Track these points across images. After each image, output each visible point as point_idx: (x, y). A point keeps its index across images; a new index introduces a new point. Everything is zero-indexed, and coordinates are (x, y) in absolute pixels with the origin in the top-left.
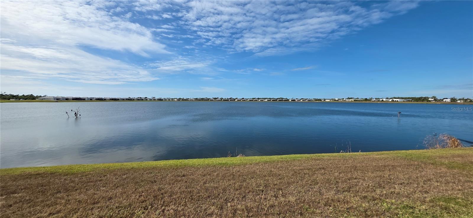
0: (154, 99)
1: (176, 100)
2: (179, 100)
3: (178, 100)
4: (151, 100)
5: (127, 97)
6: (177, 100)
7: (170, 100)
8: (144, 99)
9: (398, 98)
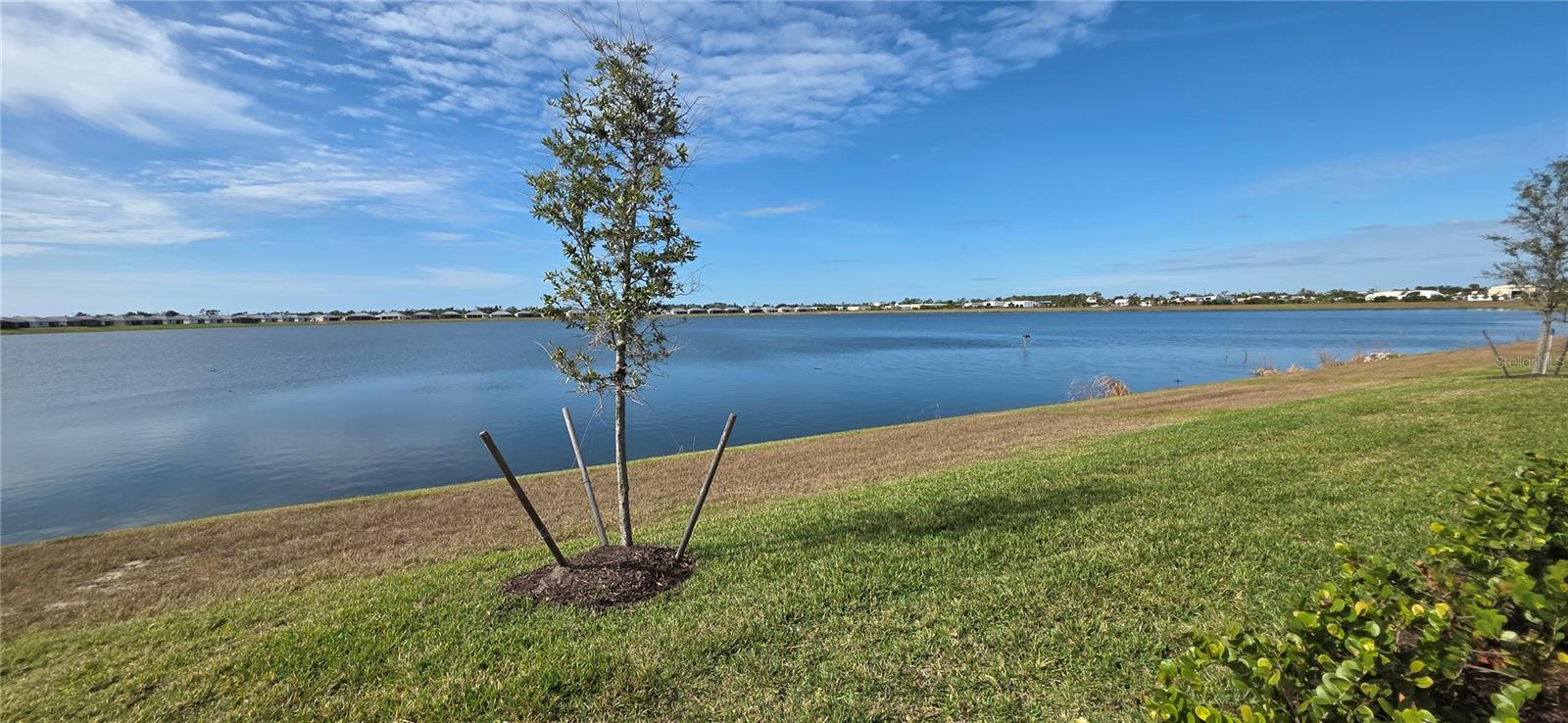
0: (214, 320)
1: (320, 319)
2: (335, 317)
3: (332, 319)
4: (201, 321)
5: (72, 314)
6: (325, 319)
7: (293, 320)
8: (164, 318)
9: (1023, 298)
